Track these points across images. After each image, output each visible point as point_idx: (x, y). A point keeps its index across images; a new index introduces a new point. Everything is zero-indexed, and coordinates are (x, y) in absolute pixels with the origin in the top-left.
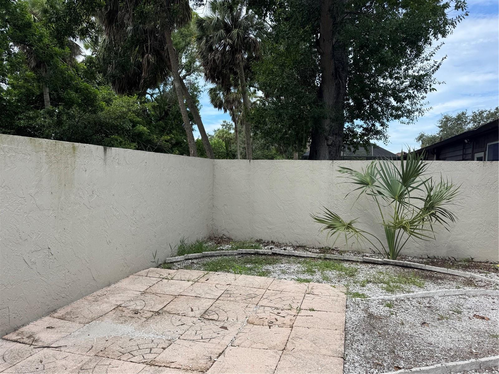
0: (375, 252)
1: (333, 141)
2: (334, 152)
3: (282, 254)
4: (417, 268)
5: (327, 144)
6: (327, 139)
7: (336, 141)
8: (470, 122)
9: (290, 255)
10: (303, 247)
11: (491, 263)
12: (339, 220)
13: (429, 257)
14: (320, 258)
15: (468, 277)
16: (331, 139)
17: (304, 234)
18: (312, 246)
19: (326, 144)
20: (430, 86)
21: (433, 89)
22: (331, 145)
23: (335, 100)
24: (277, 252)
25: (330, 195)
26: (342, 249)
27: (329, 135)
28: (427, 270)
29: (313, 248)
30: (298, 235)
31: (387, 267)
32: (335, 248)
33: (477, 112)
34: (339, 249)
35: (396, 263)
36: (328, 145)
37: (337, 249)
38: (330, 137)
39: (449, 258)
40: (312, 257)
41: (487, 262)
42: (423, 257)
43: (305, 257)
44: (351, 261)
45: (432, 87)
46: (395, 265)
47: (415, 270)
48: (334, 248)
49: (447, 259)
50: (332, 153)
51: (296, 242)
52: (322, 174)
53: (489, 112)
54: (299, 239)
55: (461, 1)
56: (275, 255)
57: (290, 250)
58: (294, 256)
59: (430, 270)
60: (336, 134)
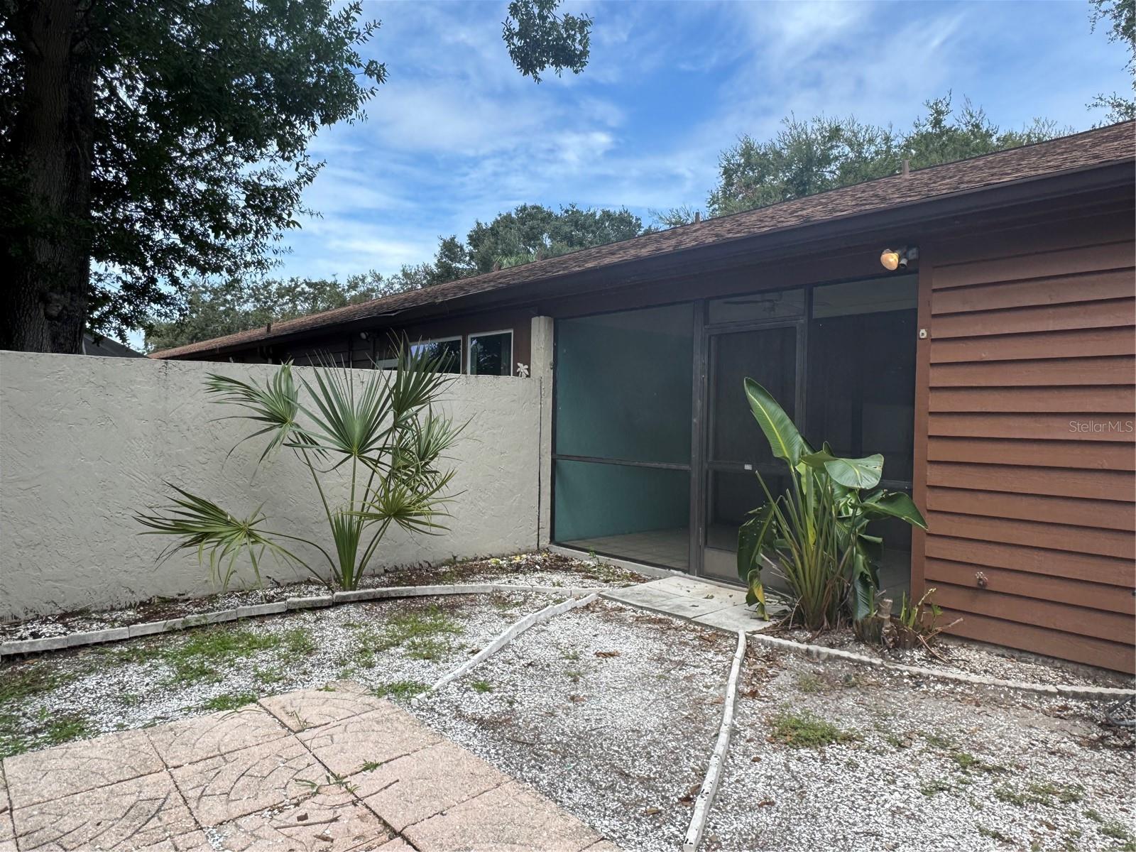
0: (278, 584)
1: (65, 308)
2: (66, 339)
3: (44, 652)
4: (400, 598)
5: (46, 314)
6: (46, 301)
7: (71, 308)
8: (247, 301)
9: (71, 648)
10: (83, 614)
11: (482, 559)
12: (224, 517)
13: (386, 571)
14: (172, 631)
15: (489, 591)
16: (58, 301)
17: (80, 574)
18: (107, 606)
19: (42, 312)
20: (290, 215)
21: (294, 223)
22: (59, 318)
23: (66, 197)
24: (25, 649)
25: (162, 454)
26: (200, 594)
27: (52, 289)
28: (419, 596)
29: (113, 609)
30: (56, 581)
31: (344, 609)
32: (179, 595)
33: (260, 283)
34: (189, 595)
35: (360, 595)
36: (49, 317)
37: (186, 597)
38: (56, 296)
39: (420, 565)
40: (148, 635)
41: (475, 559)
42: (376, 572)
43: (125, 640)
44: (258, 616)
45: (292, 218)
46: (360, 601)
47: (398, 601)
48: (176, 597)
49: (417, 566)
50: (62, 341)
51: (52, 605)
52: (134, 396)
53: (280, 284)
54: (63, 592)
55: (376, 62)
56: (14, 660)
57: (53, 634)
58: (86, 646)
59: (424, 596)
60: (72, 290)
